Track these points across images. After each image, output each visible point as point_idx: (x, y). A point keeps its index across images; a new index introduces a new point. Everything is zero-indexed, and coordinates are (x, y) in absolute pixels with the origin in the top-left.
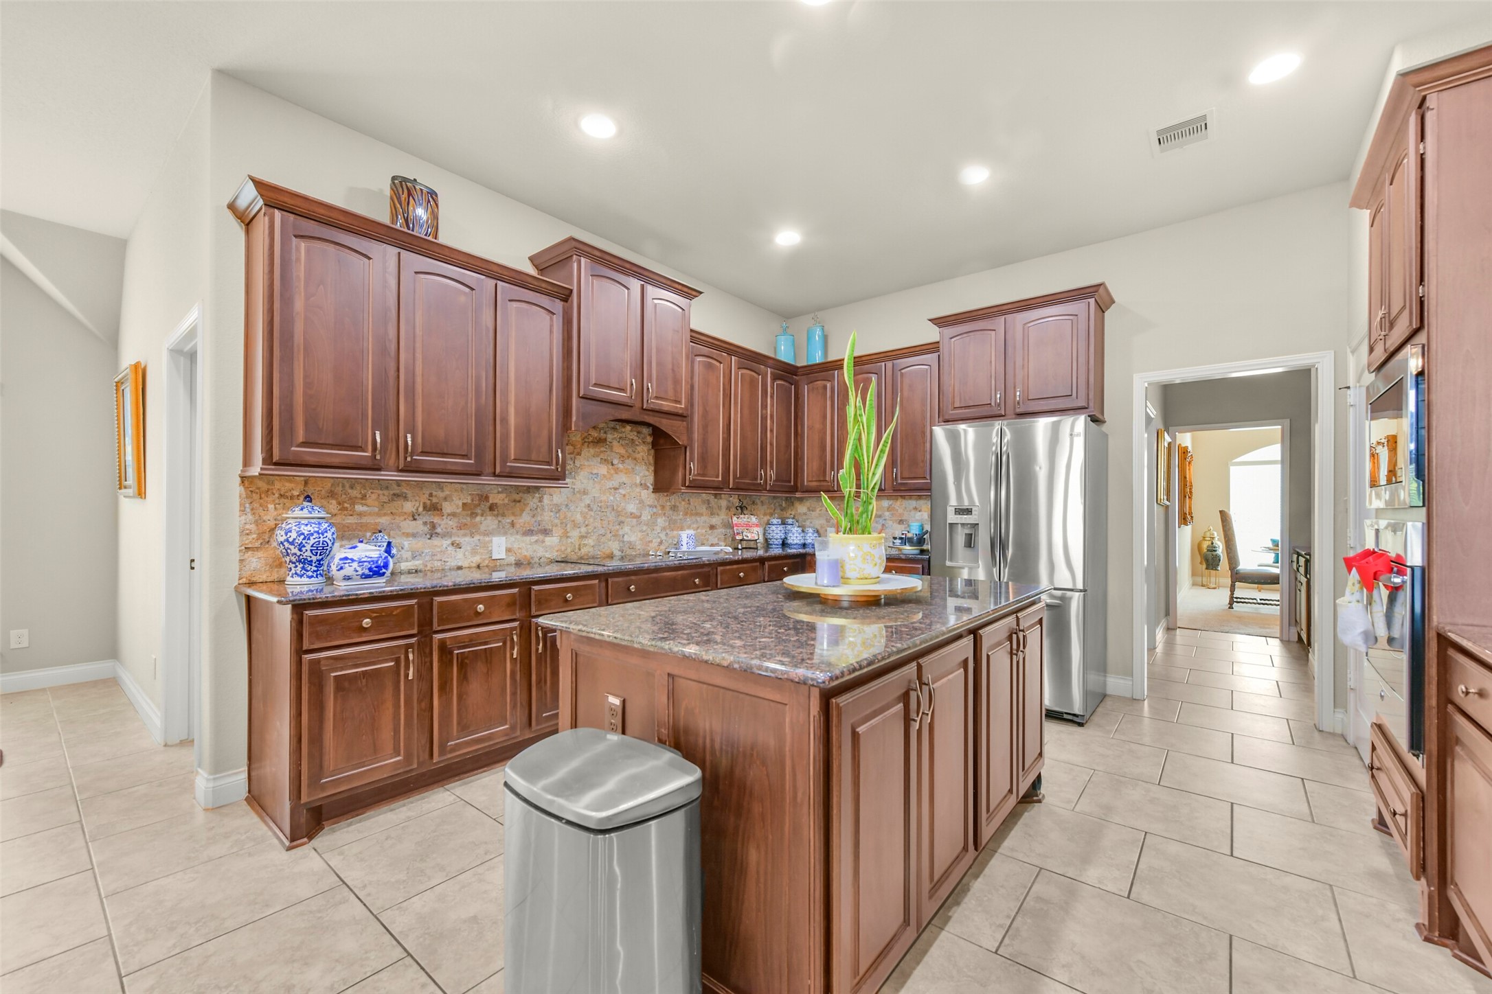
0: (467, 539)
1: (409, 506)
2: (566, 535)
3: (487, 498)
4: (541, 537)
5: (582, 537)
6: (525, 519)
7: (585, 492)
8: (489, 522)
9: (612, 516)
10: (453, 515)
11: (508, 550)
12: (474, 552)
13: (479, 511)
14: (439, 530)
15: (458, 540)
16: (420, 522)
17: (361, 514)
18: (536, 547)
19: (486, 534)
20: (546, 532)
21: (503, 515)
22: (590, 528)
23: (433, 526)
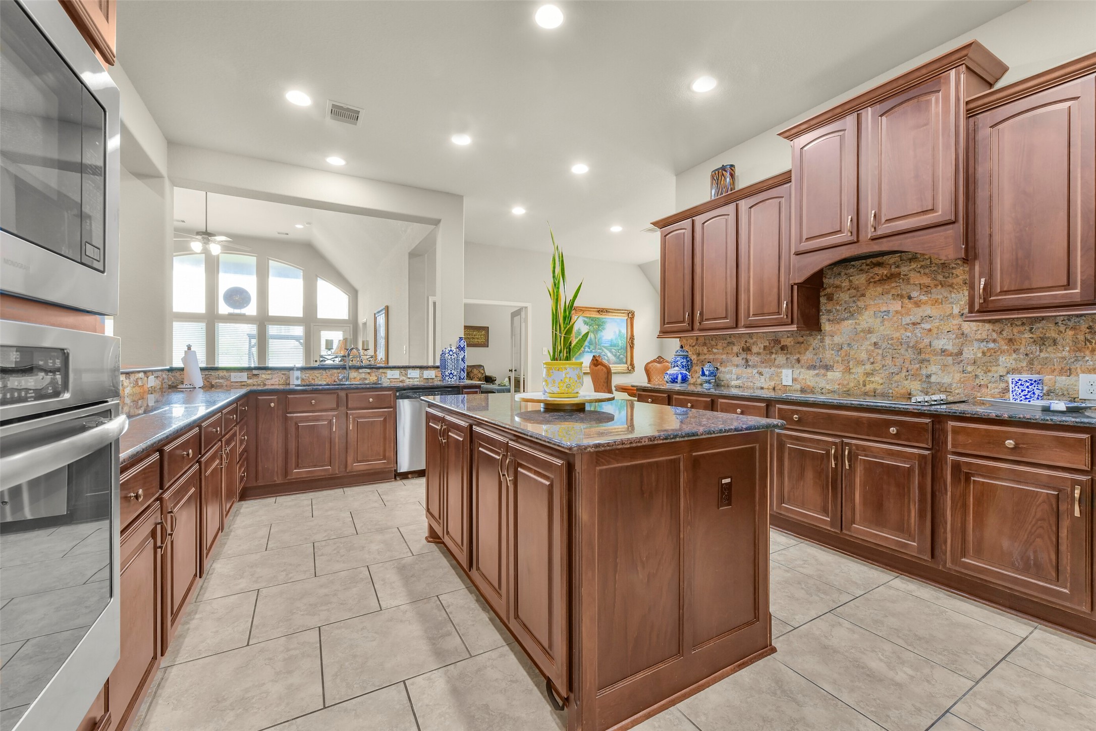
0: (767, 370)
1: (736, 349)
2: (848, 370)
3: (780, 342)
4: (823, 371)
5: (868, 374)
6: (808, 356)
7: (870, 331)
8: (781, 359)
9: (910, 354)
10: (758, 354)
11: (794, 380)
12: (771, 379)
13: (774, 351)
14: (750, 363)
15: (761, 370)
16: (740, 358)
17: (715, 354)
18: (817, 379)
19: (779, 367)
20: (827, 368)
21: (791, 354)
22: (877, 366)
23: (747, 361)
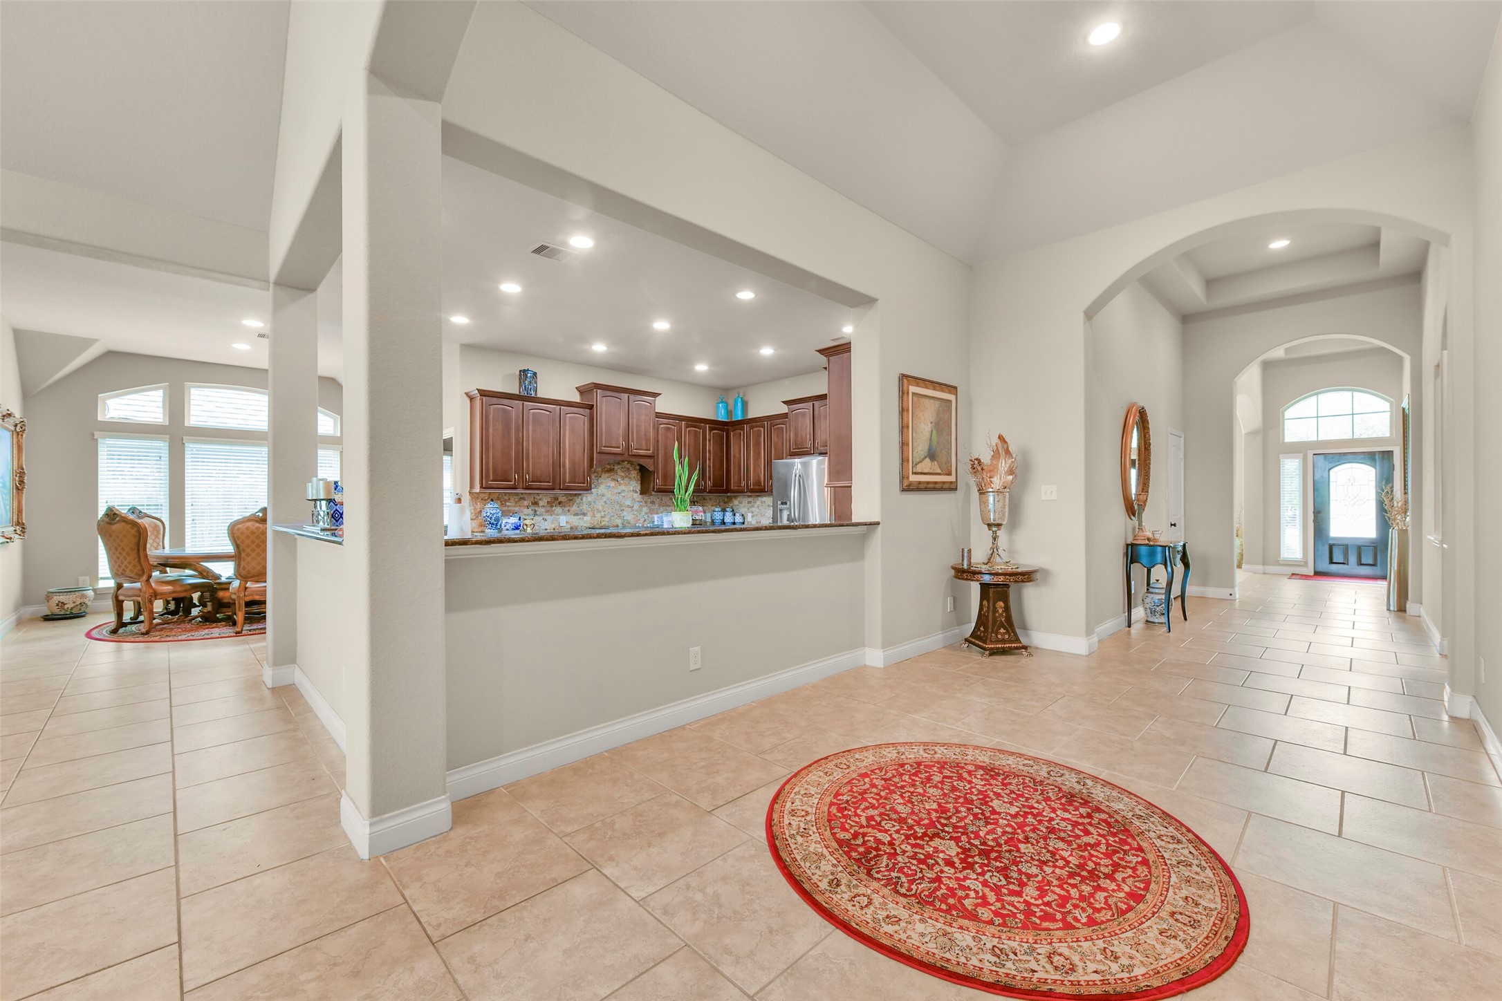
0: (549, 517)
1: (526, 503)
2: (594, 516)
3: (557, 499)
4: (582, 517)
5: (602, 517)
6: (574, 508)
7: (603, 496)
8: (558, 510)
9: (617, 507)
10: (544, 506)
11: (567, 522)
12: (552, 523)
13: (554, 505)
14: (538, 513)
15: (545, 517)
16: (530, 510)
17: (508, 506)
18: (579, 521)
19: (557, 515)
20: (584, 514)
21: (565, 506)
22: (606, 513)
23: (535, 511)
